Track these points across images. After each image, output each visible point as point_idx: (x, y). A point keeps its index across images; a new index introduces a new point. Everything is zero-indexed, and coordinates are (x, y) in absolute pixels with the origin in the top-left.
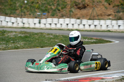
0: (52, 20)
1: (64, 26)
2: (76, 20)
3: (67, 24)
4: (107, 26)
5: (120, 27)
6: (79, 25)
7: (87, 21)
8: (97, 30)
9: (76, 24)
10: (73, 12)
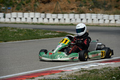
0: (17, 14)
1: (28, 20)
2: (40, 14)
3: (32, 18)
4: (71, 19)
5: (83, 20)
6: (43, 19)
7: (51, 15)
8: (61, 23)
9: (40, 18)
10: (37, 6)
